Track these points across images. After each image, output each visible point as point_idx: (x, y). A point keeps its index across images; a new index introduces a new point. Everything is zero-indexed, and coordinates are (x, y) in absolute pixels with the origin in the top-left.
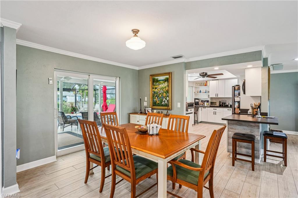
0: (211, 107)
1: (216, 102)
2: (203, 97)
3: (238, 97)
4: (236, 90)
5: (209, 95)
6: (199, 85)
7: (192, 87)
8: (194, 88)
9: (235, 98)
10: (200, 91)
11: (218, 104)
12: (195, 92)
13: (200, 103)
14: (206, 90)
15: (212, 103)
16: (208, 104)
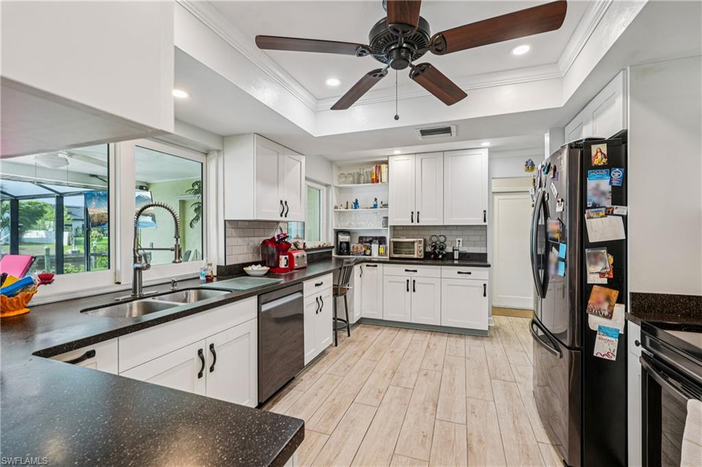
0: (393, 261)
1: (413, 243)
2: (366, 223)
3: (609, 213)
4: (597, 167)
5: (386, 218)
6: (351, 179)
7: (327, 186)
8: (333, 192)
9: (588, 222)
10: (356, 203)
11: (418, 252)
12: (336, 208)
13: (355, 245)
14: (376, 199)
15: (397, 246)
16: (382, 251)
